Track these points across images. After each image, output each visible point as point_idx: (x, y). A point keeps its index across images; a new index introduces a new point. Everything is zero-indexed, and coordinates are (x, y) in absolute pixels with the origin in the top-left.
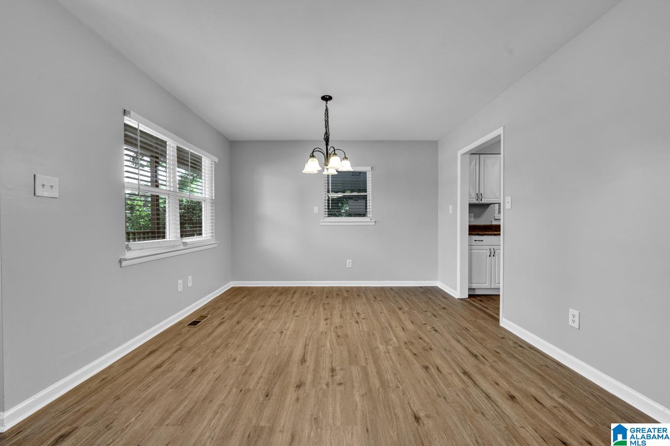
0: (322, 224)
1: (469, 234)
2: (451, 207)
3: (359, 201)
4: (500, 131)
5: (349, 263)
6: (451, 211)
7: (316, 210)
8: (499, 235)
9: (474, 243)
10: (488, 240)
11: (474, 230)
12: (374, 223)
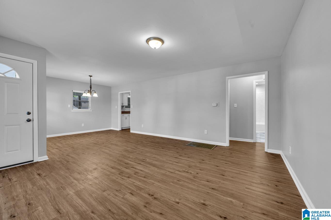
0: (72, 111)
1: (122, 114)
2: (116, 107)
3: (86, 103)
4: (130, 91)
5: (83, 125)
6: (116, 108)
7: (69, 106)
8: (130, 114)
9: (122, 116)
10: (126, 115)
11: (123, 112)
12: (92, 111)
